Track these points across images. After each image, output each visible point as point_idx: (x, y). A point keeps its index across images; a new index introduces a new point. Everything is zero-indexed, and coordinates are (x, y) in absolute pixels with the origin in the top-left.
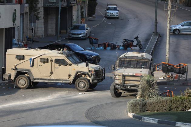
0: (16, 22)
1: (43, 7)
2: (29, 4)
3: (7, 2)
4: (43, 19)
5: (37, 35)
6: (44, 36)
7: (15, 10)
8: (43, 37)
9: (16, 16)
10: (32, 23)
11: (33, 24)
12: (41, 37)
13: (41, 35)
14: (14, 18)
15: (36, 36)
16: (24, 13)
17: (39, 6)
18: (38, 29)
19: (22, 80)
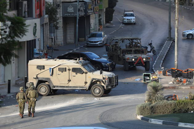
0: (36, 35)
1: (62, 17)
2: (48, 15)
3: (28, 17)
4: (62, 28)
5: (57, 44)
6: (63, 44)
7: (36, 24)
8: (63, 45)
9: (36, 30)
10: (51, 33)
12: (60, 45)
13: (60, 43)
14: (34, 31)
15: (56, 44)
16: (44, 24)
17: (58, 16)
18: (58, 38)
19: (43, 87)
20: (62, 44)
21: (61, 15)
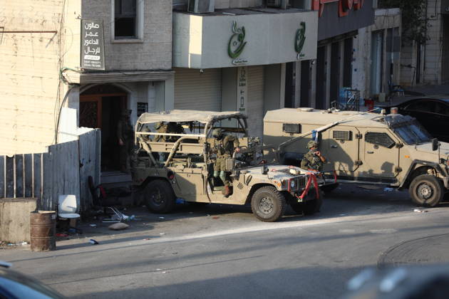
0: (303, 51)
1: (440, 15)
2: (401, 8)
4: (438, 42)
5: (424, 80)
6: (442, 80)
7: (303, 24)
8: (439, 82)
11: (392, 54)
12: (433, 83)
13: (432, 78)
15: (421, 81)
16: (384, 30)
18: (428, 65)
20: (437, 81)
21: (439, 10)
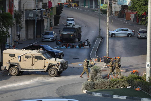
1: (25, 21)
4: (25, 28)
5: (21, 39)
6: (26, 39)
8: (25, 40)
11: (18, 32)
12: (24, 40)
13: (24, 39)
15: (20, 40)
17: (22, 19)
18: (22, 35)
19: (13, 70)
21: (24, 19)
